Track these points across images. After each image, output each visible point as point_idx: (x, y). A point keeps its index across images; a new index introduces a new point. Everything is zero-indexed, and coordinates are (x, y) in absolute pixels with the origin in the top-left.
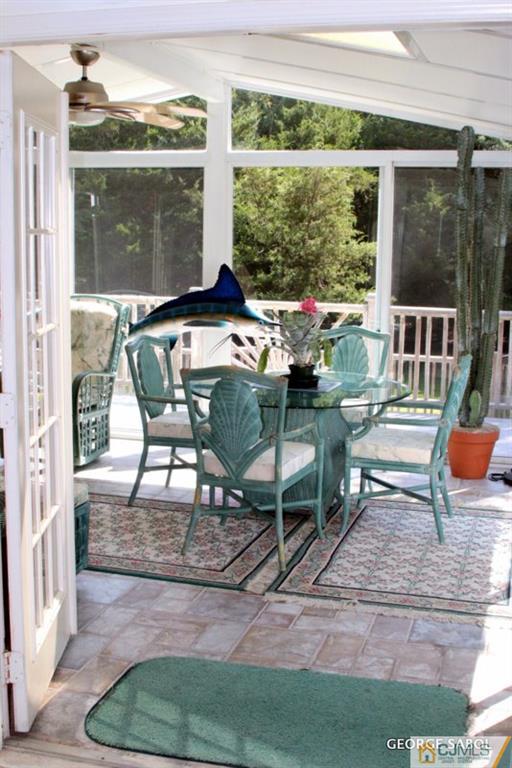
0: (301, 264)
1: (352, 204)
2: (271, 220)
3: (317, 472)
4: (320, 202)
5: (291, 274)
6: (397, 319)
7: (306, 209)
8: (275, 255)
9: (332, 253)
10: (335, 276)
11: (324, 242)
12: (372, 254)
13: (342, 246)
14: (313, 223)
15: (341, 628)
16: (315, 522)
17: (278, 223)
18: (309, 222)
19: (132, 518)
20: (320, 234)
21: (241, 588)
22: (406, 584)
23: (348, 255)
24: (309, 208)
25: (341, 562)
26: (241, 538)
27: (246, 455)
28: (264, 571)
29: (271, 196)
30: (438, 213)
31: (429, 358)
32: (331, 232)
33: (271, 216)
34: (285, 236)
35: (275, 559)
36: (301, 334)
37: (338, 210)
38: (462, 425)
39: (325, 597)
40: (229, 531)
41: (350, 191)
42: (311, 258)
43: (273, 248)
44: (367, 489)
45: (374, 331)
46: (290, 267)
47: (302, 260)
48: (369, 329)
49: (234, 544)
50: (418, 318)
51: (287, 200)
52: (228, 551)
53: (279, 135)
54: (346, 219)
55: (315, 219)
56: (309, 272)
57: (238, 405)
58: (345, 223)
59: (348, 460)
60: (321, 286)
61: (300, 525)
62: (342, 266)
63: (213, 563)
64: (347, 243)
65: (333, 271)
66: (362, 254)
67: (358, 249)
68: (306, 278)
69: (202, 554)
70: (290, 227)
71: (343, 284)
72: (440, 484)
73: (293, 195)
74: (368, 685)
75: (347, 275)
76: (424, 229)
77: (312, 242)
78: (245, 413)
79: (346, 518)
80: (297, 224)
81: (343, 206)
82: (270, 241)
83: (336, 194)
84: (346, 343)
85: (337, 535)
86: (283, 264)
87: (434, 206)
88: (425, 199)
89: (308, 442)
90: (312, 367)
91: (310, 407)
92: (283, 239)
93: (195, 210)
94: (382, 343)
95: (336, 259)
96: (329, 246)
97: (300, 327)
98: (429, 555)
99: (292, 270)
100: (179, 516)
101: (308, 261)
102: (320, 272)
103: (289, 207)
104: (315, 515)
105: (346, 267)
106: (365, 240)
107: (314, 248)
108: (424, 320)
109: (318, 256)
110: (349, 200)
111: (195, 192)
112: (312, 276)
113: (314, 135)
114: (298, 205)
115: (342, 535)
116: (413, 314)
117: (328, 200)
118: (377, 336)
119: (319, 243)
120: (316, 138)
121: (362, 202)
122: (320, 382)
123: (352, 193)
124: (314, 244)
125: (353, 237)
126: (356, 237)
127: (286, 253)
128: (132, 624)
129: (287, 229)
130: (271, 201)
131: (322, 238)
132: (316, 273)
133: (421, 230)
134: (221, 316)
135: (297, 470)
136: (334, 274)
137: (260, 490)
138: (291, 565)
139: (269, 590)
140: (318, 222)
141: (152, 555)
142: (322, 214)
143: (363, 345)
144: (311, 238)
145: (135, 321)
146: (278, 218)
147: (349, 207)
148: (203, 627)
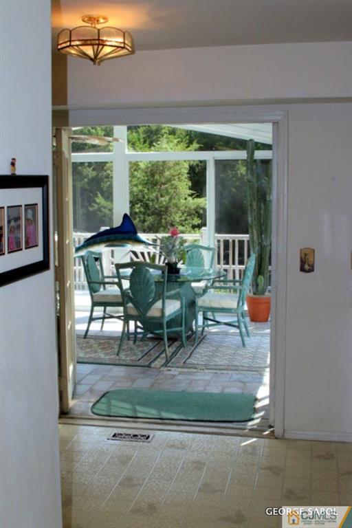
0: (156, 214)
1: (188, 173)
2: (136, 185)
3: (182, 314)
4: (167, 173)
5: (150, 220)
6: (219, 241)
7: (158, 178)
8: (139, 208)
9: (176, 205)
10: (178, 221)
11: (170, 199)
12: (202, 205)
13: (183, 201)
14: (163, 187)
15: (198, 378)
16: (182, 341)
17: (140, 187)
18: (161, 186)
19: (88, 343)
20: (168, 193)
21: (149, 366)
22: (227, 362)
23: (186, 207)
24: (160, 177)
25: (195, 355)
26: (145, 348)
27: (148, 304)
28: (159, 360)
29: (135, 170)
30: (243, 178)
31: (237, 267)
32: (175, 192)
33: (136, 183)
34: (145, 195)
35: (164, 355)
36: (171, 247)
37: (179, 178)
38: (254, 294)
39: (189, 368)
40: (138, 346)
41: (187, 166)
42: (163, 209)
43: (137, 204)
44: (206, 323)
45: (206, 246)
46: (149, 215)
47: (157, 211)
48: (203, 245)
49: (142, 351)
50: (231, 241)
51: (146, 172)
52: (139, 353)
53: (139, 130)
54: (185, 183)
55: (164, 184)
56: (161, 218)
57: (144, 280)
58: (184, 186)
59: (197, 307)
60: (169, 227)
61: (173, 342)
62: (183, 214)
63: (134, 358)
64: (186, 199)
65: (177, 217)
66: (195, 206)
67: (193, 203)
68: (160, 222)
69: (127, 355)
70: (148, 189)
71: (183, 226)
72: (243, 320)
73: (149, 169)
74: (211, 395)
75: (186, 220)
76: (235, 188)
77: (163, 199)
78: (147, 284)
79: (197, 339)
80: (153, 187)
81: (182, 175)
82: (135, 199)
83: (177, 168)
84: (192, 253)
85: (193, 345)
86: (144, 214)
87: (241, 173)
88: (236, 169)
89: (177, 299)
90: (176, 264)
91: (176, 281)
92: (144, 197)
93: (86, 180)
94: (211, 252)
95: (179, 209)
96: (174, 201)
97: (171, 244)
98: (238, 352)
99: (150, 217)
100: (112, 341)
101: (161, 211)
102: (168, 218)
103: (147, 176)
104: (181, 337)
105: (185, 215)
106: (198, 197)
107: (164, 203)
108: (234, 241)
109: (167, 208)
110: (186, 171)
111: (86, 168)
112: (163, 220)
113: (162, 129)
114: (153, 175)
115: (195, 346)
116: (227, 239)
117: (172, 172)
118: (208, 249)
119: (167, 199)
120: (163, 131)
121: (194, 172)
122: (181, 271)
123: (188, 167)
124: (164, 200)
125: (189, 195)
126: (191, 195)
127: (146, 206)
128: (101, 380)
129: (146, 191)
130: (136, 173)
131: (169, 196)
132: (166, 219)
133: (233, 189)
134: (124, 241)
135: (172, 312)
136: (178, 219)
137: (155, 321)
138: (172, 357)
139: (162, 366)
140: (167, 186)
141: (103, 356)
142: (169, 180)
143: (201, 253)
144: (162, 196)
145: (77, 246)
146: (140, 184)
147: (186, 175)
148: (133, 380)
